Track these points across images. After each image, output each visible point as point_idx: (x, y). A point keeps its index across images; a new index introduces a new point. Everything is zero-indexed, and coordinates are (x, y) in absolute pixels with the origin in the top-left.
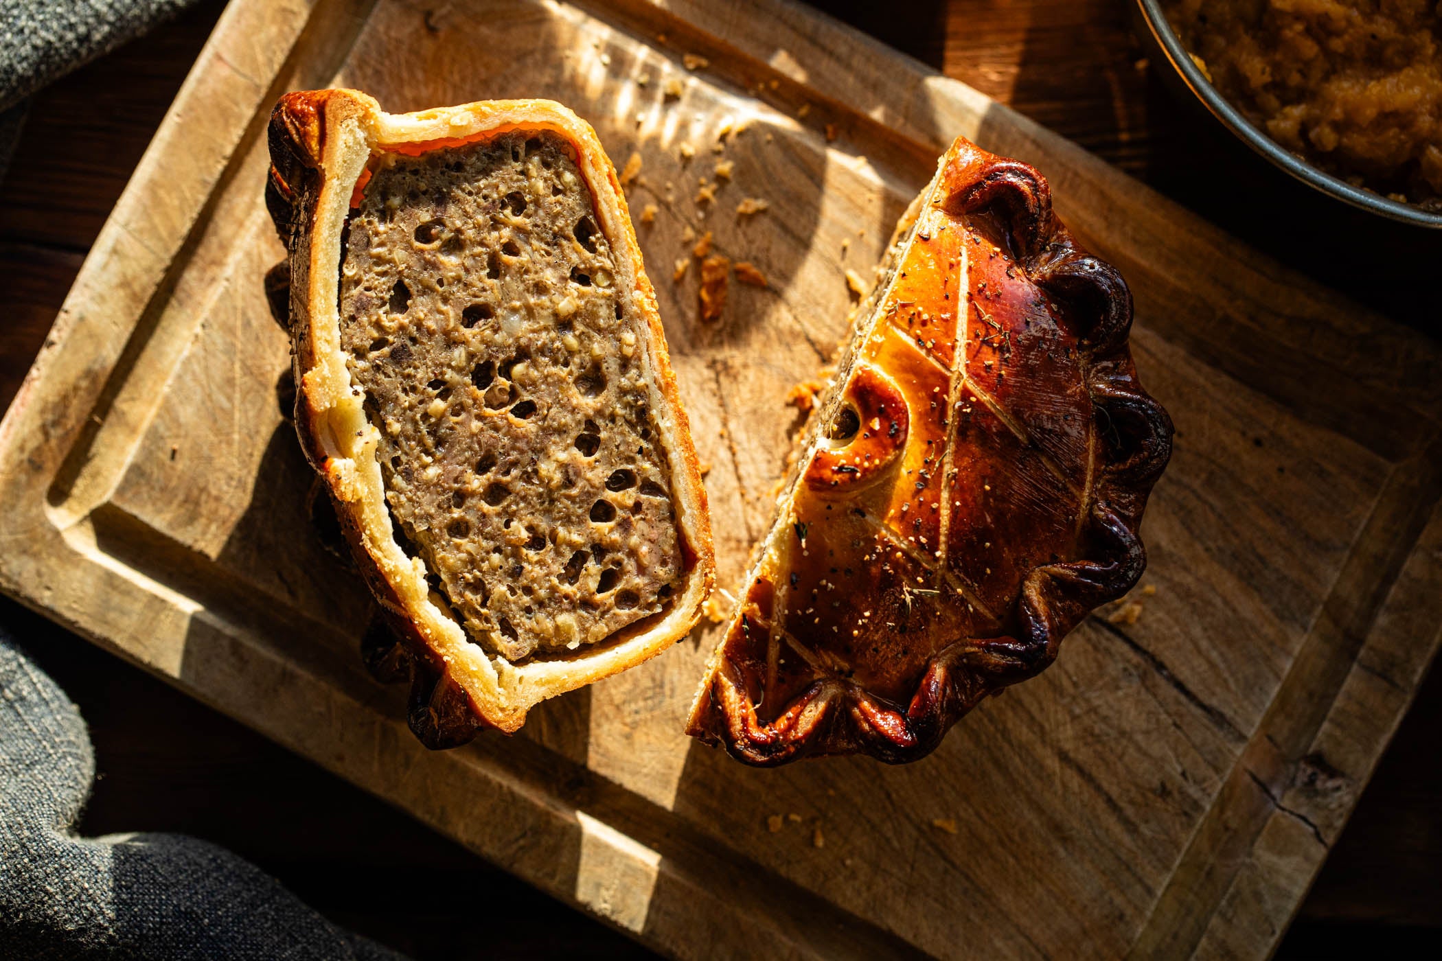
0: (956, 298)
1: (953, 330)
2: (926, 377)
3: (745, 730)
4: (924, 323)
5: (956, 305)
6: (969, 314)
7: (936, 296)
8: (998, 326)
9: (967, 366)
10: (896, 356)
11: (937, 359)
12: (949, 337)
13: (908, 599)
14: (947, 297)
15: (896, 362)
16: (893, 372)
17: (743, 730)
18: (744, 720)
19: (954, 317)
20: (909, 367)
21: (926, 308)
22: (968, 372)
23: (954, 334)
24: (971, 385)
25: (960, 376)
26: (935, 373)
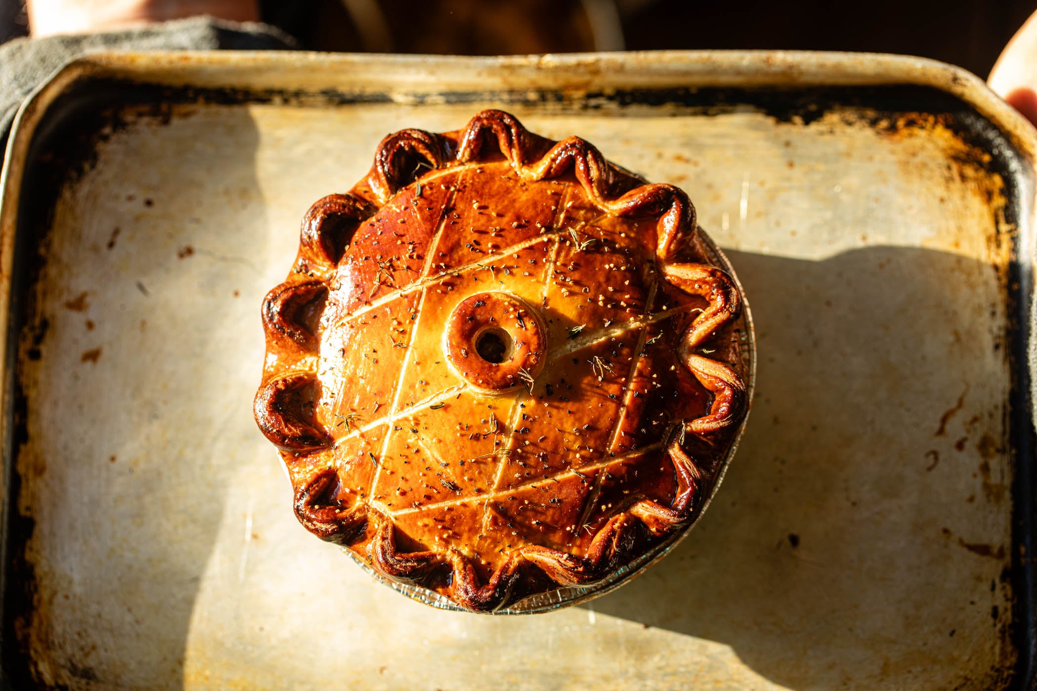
0: (373, 311)
1: (394, 302)
2: (435, 302)
3: (721, 310)
4: (399, 323)
5: (378, 308)
6: (380, 297)
7: (378, 323)
8: (378, 275)
9: (415, 281)
10: (430, 329)
11: (418, 303)
12: (401, 302)
13: (584, 245)
14: (375, 317)
15: (434, 327)
16: (441, 325)
17: (722, 311)
18: (715, 314)
19: (386, 305)
20: (433, 317)
21: (389, 326)
22: (418, 278)
23: (398, 299)
24: (426, 271)
25: (423, 283)
26: (429, 299)
